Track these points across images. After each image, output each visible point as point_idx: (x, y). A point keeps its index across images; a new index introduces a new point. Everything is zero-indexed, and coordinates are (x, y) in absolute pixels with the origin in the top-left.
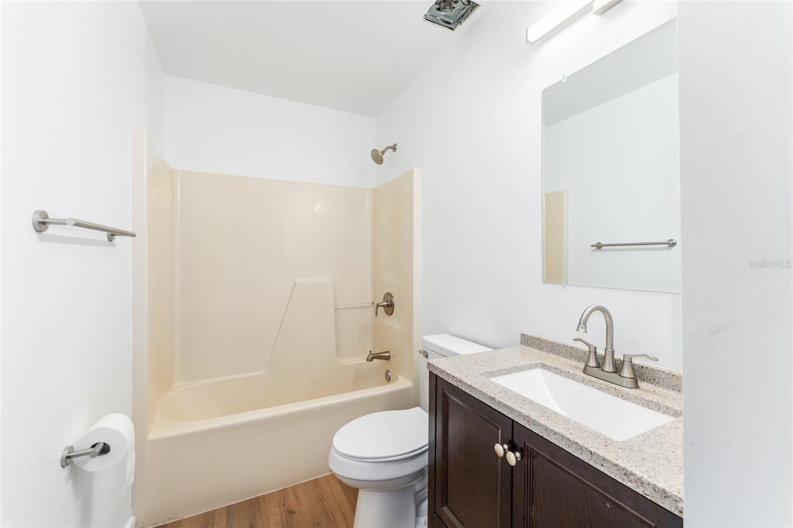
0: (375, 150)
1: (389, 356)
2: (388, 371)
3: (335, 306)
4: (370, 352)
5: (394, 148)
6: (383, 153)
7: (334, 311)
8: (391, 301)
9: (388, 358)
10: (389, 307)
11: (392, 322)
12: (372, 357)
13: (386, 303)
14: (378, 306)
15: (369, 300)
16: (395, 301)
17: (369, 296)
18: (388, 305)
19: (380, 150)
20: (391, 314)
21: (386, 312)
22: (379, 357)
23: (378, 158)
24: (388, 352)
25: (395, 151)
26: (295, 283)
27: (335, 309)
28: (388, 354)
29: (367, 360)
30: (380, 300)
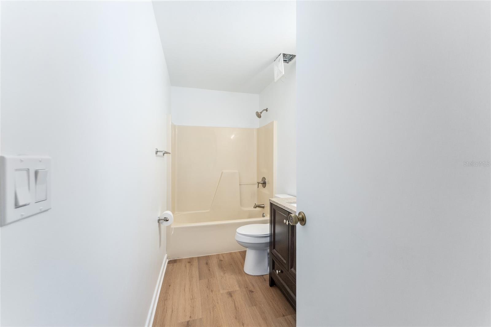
0: (257, 112)
1: (264, 206)
2: (264, 214)
3: (240, 183)
4: (255, 204)
5: (267, 110)
6: (261, 113)
7: (239, 185)
8: (265, 181)
9: (263, 207)
10: (264, 184)
11: (265, 191)
12: (256, 207)
13: (262, 182)
14: (259, 183)
15: (255, 181)
16: (266, 181)
17: (256, 179)
18: (263, 183)
19: (259, 112)
20: (265, 187)
21: (263, 186)
22: (259, 206)
23: (259, 115)
24: (263, 205)
25: (267, 111)
26: (222, 172)
27: (240, 185)
28: (263, 206)
29: (254, 208)
30: (260, 180)
